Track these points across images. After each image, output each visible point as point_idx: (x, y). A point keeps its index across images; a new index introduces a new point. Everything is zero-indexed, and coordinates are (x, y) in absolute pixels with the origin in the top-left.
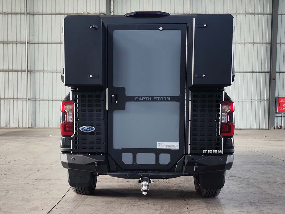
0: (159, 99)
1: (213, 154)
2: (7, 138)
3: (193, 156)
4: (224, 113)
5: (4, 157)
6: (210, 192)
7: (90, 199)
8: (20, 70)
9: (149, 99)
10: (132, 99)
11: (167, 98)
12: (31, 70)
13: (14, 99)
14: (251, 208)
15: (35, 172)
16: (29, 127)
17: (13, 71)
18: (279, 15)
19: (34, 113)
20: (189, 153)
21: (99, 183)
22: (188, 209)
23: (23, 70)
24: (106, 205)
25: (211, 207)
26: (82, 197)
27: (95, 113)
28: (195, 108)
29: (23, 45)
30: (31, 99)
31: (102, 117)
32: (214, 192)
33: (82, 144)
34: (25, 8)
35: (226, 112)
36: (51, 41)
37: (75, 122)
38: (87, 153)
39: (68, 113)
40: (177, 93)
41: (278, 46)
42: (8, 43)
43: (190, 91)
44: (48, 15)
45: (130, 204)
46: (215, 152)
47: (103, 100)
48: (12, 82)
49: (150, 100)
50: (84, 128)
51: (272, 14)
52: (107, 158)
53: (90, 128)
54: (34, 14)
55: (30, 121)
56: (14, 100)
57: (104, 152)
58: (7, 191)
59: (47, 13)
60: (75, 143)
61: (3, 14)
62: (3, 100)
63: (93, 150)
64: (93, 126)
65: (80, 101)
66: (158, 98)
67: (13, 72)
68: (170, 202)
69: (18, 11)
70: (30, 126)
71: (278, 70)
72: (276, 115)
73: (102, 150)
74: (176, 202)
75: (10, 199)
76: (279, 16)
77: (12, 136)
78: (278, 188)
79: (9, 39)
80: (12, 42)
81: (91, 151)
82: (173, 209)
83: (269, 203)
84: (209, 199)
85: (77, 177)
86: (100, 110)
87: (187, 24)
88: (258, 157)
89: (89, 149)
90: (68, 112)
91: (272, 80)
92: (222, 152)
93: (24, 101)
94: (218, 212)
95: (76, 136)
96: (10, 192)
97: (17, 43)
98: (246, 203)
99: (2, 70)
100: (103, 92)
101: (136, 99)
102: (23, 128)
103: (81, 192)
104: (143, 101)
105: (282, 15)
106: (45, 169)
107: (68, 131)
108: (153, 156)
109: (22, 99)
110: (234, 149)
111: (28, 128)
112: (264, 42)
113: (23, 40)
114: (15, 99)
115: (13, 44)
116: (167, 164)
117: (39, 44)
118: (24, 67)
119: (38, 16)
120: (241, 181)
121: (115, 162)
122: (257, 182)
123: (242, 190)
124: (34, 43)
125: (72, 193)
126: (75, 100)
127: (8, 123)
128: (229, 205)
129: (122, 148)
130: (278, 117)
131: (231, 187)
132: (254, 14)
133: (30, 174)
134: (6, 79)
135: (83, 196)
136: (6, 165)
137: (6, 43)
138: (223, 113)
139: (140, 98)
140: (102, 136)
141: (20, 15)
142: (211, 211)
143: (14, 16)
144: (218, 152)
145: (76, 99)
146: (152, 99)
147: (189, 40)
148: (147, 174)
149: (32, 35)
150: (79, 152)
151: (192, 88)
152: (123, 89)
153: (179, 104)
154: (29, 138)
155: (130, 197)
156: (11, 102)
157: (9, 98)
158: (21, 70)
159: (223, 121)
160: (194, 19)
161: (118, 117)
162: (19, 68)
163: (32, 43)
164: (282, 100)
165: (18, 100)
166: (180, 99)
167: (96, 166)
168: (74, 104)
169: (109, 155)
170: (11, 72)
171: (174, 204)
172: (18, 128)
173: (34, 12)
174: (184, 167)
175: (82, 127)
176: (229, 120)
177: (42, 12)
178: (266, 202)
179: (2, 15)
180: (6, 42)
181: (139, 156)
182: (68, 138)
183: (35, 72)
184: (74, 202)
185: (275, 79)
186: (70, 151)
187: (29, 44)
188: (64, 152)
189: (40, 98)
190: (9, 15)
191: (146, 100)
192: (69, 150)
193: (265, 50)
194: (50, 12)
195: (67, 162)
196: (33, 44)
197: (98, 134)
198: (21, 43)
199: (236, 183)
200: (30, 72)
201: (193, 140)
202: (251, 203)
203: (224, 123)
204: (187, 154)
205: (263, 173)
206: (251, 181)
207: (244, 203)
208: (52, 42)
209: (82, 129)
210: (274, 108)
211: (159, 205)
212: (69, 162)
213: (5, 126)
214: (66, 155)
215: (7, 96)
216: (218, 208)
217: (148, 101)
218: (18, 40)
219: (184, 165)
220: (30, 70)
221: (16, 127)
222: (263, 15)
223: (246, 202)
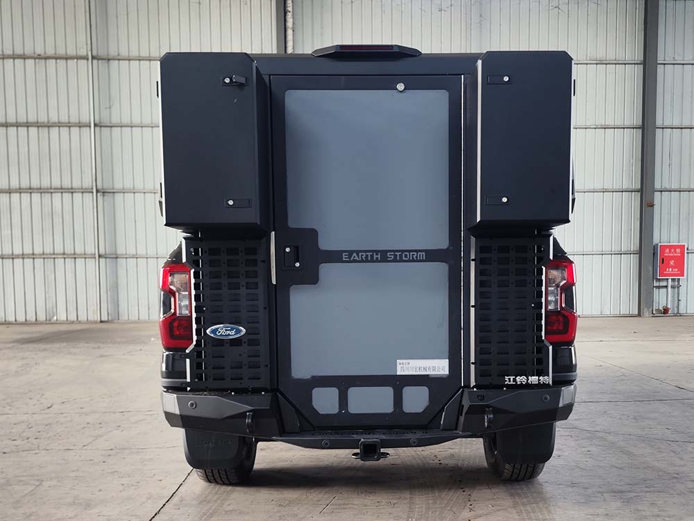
0: (400, 256)
1: (528, 386)
2: (48, 346)
3: (483, 392)
4: (553, 288)
5: (39, 394)
6: (520, 471)
7: (240, 497)
8: (79, 189)
9: (375, 256)
10: (335, 257)
11: (419, 253)
12: (104, 187)
13: (65, 256)
14: (615, 505)
15: (110, 431)
16: (103, 319)
17: (62, 190)
18: (659, 64)
19: (115, 288)
20: (473, 383)
21: (263, 453)
22: (472, 512)
23: (85, 189)
24: (276, 509)
25: (523, 504)
26: (220, 492)
27: (243, 291)
28: (484, 278)
29: (85, 130)
30: (106, 254)
31: (261, 303)
32: (530, 469)
33: (214, 368)
34: (87, 44)
35: (557, 286)
36: (150, 122)
37: (194, 315)
38: (226, 390)
39: (177, 294)
40: (441, 241)
41: (659, 132)
42: (49, 126)
43: (472, 237)
44: (142, 62)
45: (336, 505)
46: (534, 379)
47: (263, 261)
48: (61, 216)
49: (377, 258)
50: (217, 329)
51: (644, 63)
52: (275, 401)
53: (232, 329)
54: (109, 60)
55: (104, 306)
56: (65, 258)
57: (269, 387)
58: (38, 480)
59: (139, 56)
60: (196, 366)
61: (35, 59)
62: (41, 258)
63: (241, 383)
64: (239, 323)
65: (206, 263)
66: (398, 254)
67: (62, 193)
68: (430, 495)
69: (71, 52)
70: (105, 318)
71: (657, 186)
72: (656, 284)
73: (264, 382)
74: (443, 496)
75: (44, 503)
76: (658, 66)
77: (62, 342)
78: (672, 454)
79: (50, 116)
80: (59, 123)
81: (237, 384)
82: (437, 514)
83: (654, 492)
84: (518, 487)
85: (206, 445)
86: (256, 286)
87: (463, 76)
88: (622, 380)
89: (232, 379)
90: (179, 290)
91: (646, 206)
92: (548, 379)
93: (90, 260)
94: (540, 517)
95: (199, 349)
96: (44, 483)
97: (69, 125)
98: (603, 492)
99: (37, 189)
100: (264, 240)
101: (344, 257)
102: (88, 322)
103: (218, 480)
104: (362, 261)
105: (664, 64)
106: (133, 423)
107: (180, 337)
108: (388, 392)
109: (85, 256)
110: (575, 371)
111: (101, 322)
112: (627, 123)
113: (85, 119)
114: (67, 255)
115: (61, 128)
116: (420, 410)
117: (123, 128)
118: (88, 182)
119: (119, 63)
120: (588, 438)
121: (297, 411)
122: (623, 440)
123: (591, 459)
124: (111, 127)
125: (196, 482)
126: (193, 262)
127: (53, 310)
128: (565, 498)
129: (313, 377)
130: (659, 287)
131: (566, 454)
132: (606, 62)
133: (97, 437)
134: (47, 209)
135: (224, 488)
136: (41, 414)
137: (45, 126)
138: (549, 289)
139: (355, 254)
140: (263, 349)
141: (76, 60)
142: (525, 515)
143: (62, 63)
144: (539, 380)
145: (196, 258)
146: (383, 256)
147: (468, 115)
148: (375, 436)
149: (106, 108)
150: (207, 388)
151: (478, 230)
152: (313, 234)
153: (447, 267)
154: (101, 345)
155: (336, 488)
156: (60, 262)
157: (54, 254)
158: (82, 188)
159: (550, 308)
160: (480, 63)
161: (301, 301)
162: (76, 184)
163: (104, 126)
164: (668, 250)
165: (75, 258)
166: (449, 256)
167: (250, 421)
168: (192, 271)
169: (281, 393)
170: (58, 192)
171: (438, 502)
172: (76, 323)
173: (108, 55)
174: (462, 419)
175: (214, 327)
176: (563, 305)
177: (127, 54)
178: (647, 489)
179: (33, 60)
180: (44, 123)
181: (353, 392)
182: (180, 353)
183: (114, 193)
184: (199, 504)
185: (652, 206)
186: (184, 385)
187: (98, 129)
188: (170, 389)
189: (128, 253)
190: (51, 60)
191: (369, 259)
192: (182, 383)
193: (631, 140)
194: (148, 55)
195: (177, 412)
196: (109, 128)
197: (252, 342)
198: (80, 125)
199: (577, 443)
200: (103, 192)
201: (481, 354)
202: (615, 492)
203: (551, 311)
204: (467, 386)
205: (635, 418)
206: (610, 438)
207: (599, 492)
208: (152, 123)
209: (214, 331)
210: (651, 268)
211: (405, 506)
212: (185, 413)
213: (46, 320)
214: (175, 395)
215: (48, 250)
216: (539, 508)
217: (372, 261)
218: (74, 120)
219: (462, 413)
220: (103, 189)
221: (72, 319)
222: (625, 64)
223: (601, 490)
